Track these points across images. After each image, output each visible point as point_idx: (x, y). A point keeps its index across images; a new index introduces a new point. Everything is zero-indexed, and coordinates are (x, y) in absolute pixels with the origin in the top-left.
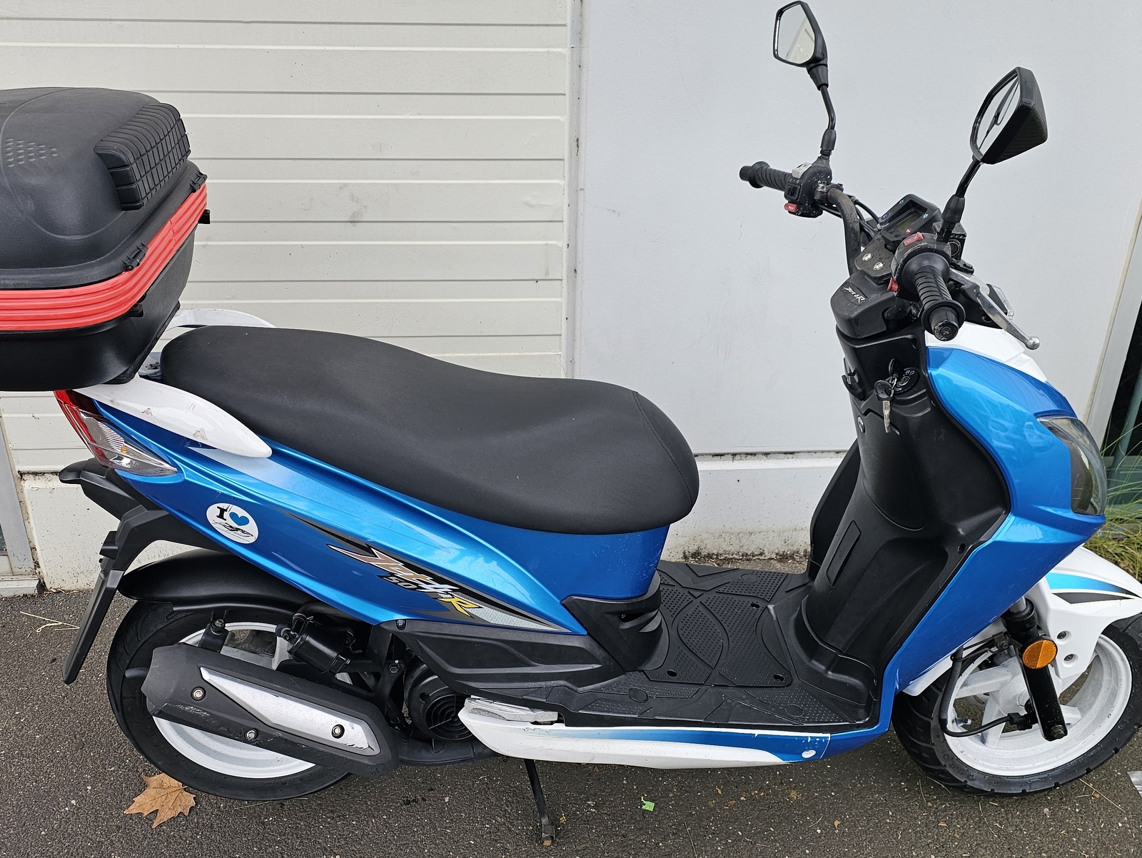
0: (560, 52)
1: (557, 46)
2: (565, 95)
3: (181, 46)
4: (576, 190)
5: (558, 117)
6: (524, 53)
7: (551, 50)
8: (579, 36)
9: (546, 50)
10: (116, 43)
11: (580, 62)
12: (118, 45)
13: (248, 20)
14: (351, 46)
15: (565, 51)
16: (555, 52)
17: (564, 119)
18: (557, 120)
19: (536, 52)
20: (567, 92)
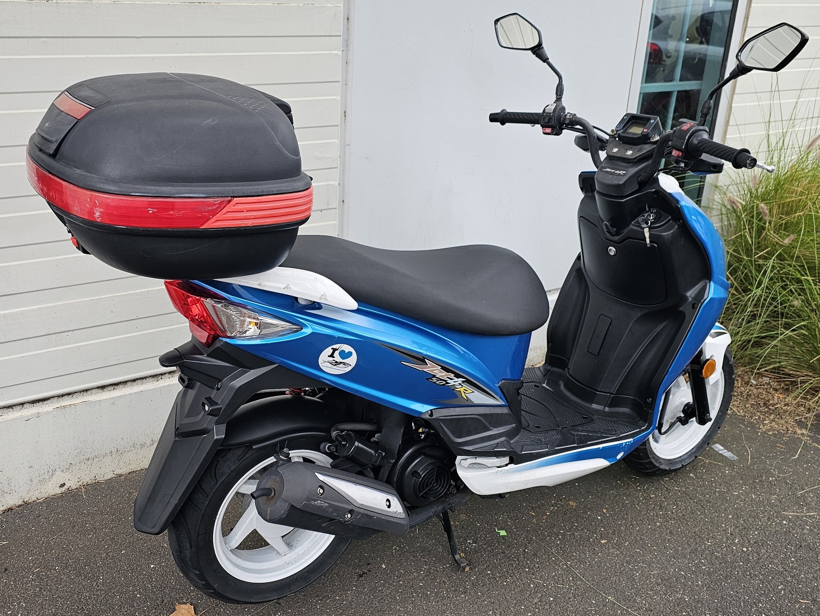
0: (337, 54)
1: (335, 50)
2: (339, 82)
3: (90, 56)
4: (344, 146)
5: (335, 97)
6: (316, 54)
7: (332, 52)
8: (347, 44)
9: (329, 52)
10: (41, 55)
11: (347, 60)
12: (42, 57)
13: (140, 36)
14: (208, 53)
15: (340, 53)
16: (334, 54)
17: (339, 98)
18: (335, 99)
19: (323, 54)
20: (340, 80)
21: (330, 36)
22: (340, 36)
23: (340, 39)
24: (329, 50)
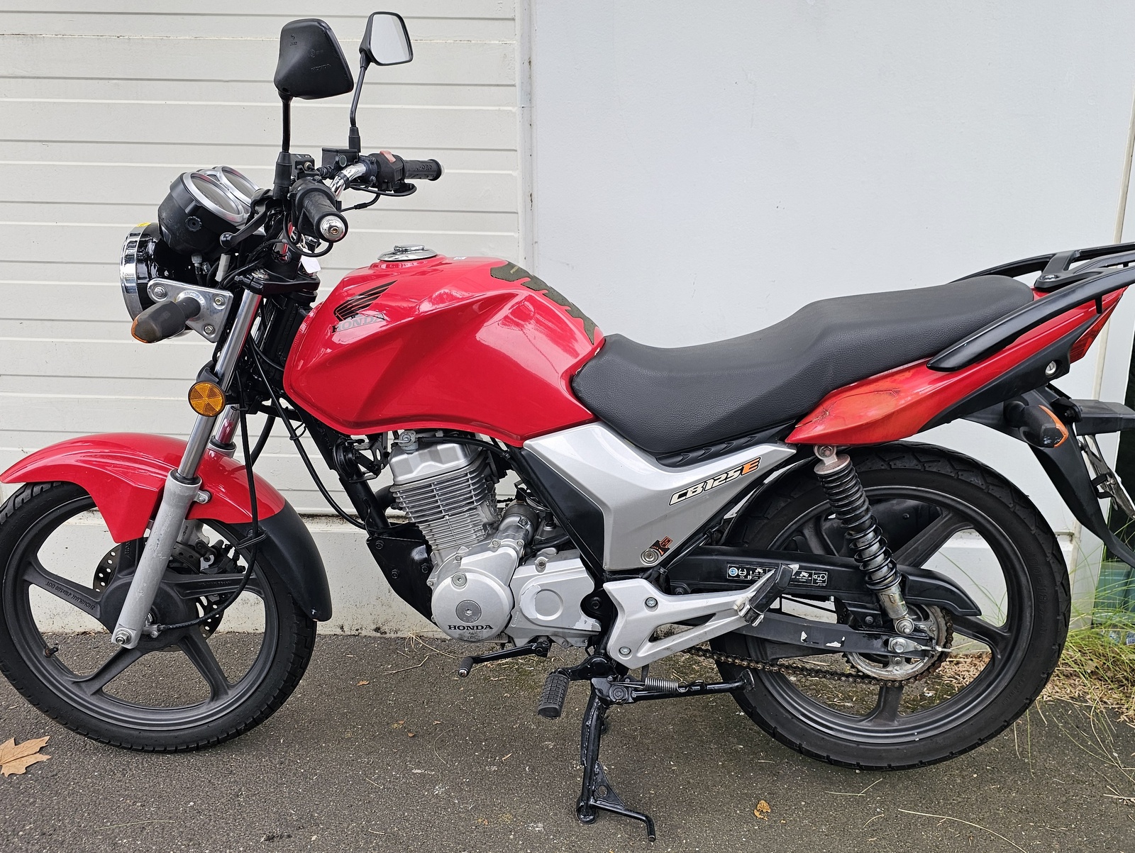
0: (511, 111)
2: (516, 151)
3: (168, 102)
4: (531, 243)
5: (510, 172)
7: (502, 108)
8: (529, 96)
9: (497, 108)
10: (112, 99)
11: (531, 121)
12: (114, 101)
13: (227, 79)
15: (518, 110)
16: (507, 111)
17: (517, 174)
18: (510, 175)
19: (487, 110)
20: (518, 148)
21: (498, 85)
22: (514, 85)
23: (517, 91)
24: (499, 106)
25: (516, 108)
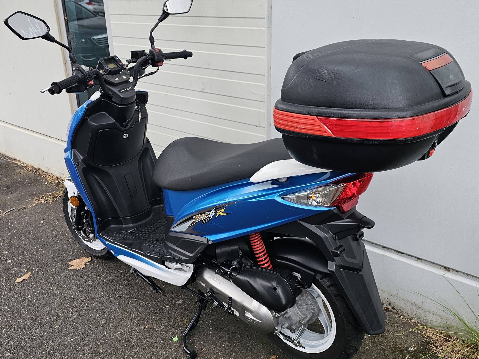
0: (263, 29)
2: (264, 48)
4: (270, 89)
11: (271, 34)
17: (265, 58)
18: (262, 58)
21: (259, 18)
22: (264, 18)
23: (265, 21)
24: (259, 27)
25: (265, 28)
